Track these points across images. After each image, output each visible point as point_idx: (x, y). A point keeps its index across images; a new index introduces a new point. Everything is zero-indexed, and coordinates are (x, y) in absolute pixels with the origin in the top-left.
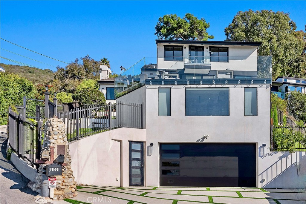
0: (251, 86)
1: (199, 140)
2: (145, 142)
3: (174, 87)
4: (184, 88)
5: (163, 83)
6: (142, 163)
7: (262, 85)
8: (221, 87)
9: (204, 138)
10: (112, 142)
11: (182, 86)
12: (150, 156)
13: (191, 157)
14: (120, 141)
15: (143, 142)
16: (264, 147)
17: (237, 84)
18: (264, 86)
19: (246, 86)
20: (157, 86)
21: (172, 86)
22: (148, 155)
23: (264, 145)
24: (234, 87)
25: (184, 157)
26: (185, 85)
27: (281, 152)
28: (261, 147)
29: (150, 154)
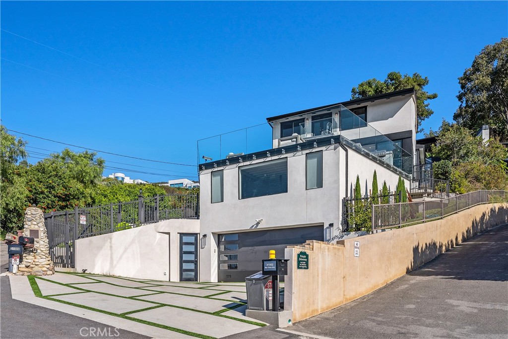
0: (314, 150)
1: (253, 226)
2: (199, 234)
3: (227, 168)
4: (236, 167)
5: (215, 166)
6: (196, 257)
7: (328, 146)
8: (278, 158)
9: (258, 223)
10: (159, 236)
11: (235, 166)
12: (203, 248)
13: (250, 248)
14: (169, 234)
15: (197, 234)
16: (332, 228)
17: (297, 151)
18: (332, 147)
19: (308, 151)
20: (210, 171)
21: (225, 167)
22: (202, 248)
23: (331, 225)
24: (294, 156)
25: (243, 248)
26: (238, 164)
27: (354, 232)
28: (327, 228)
29: (203, 246)
